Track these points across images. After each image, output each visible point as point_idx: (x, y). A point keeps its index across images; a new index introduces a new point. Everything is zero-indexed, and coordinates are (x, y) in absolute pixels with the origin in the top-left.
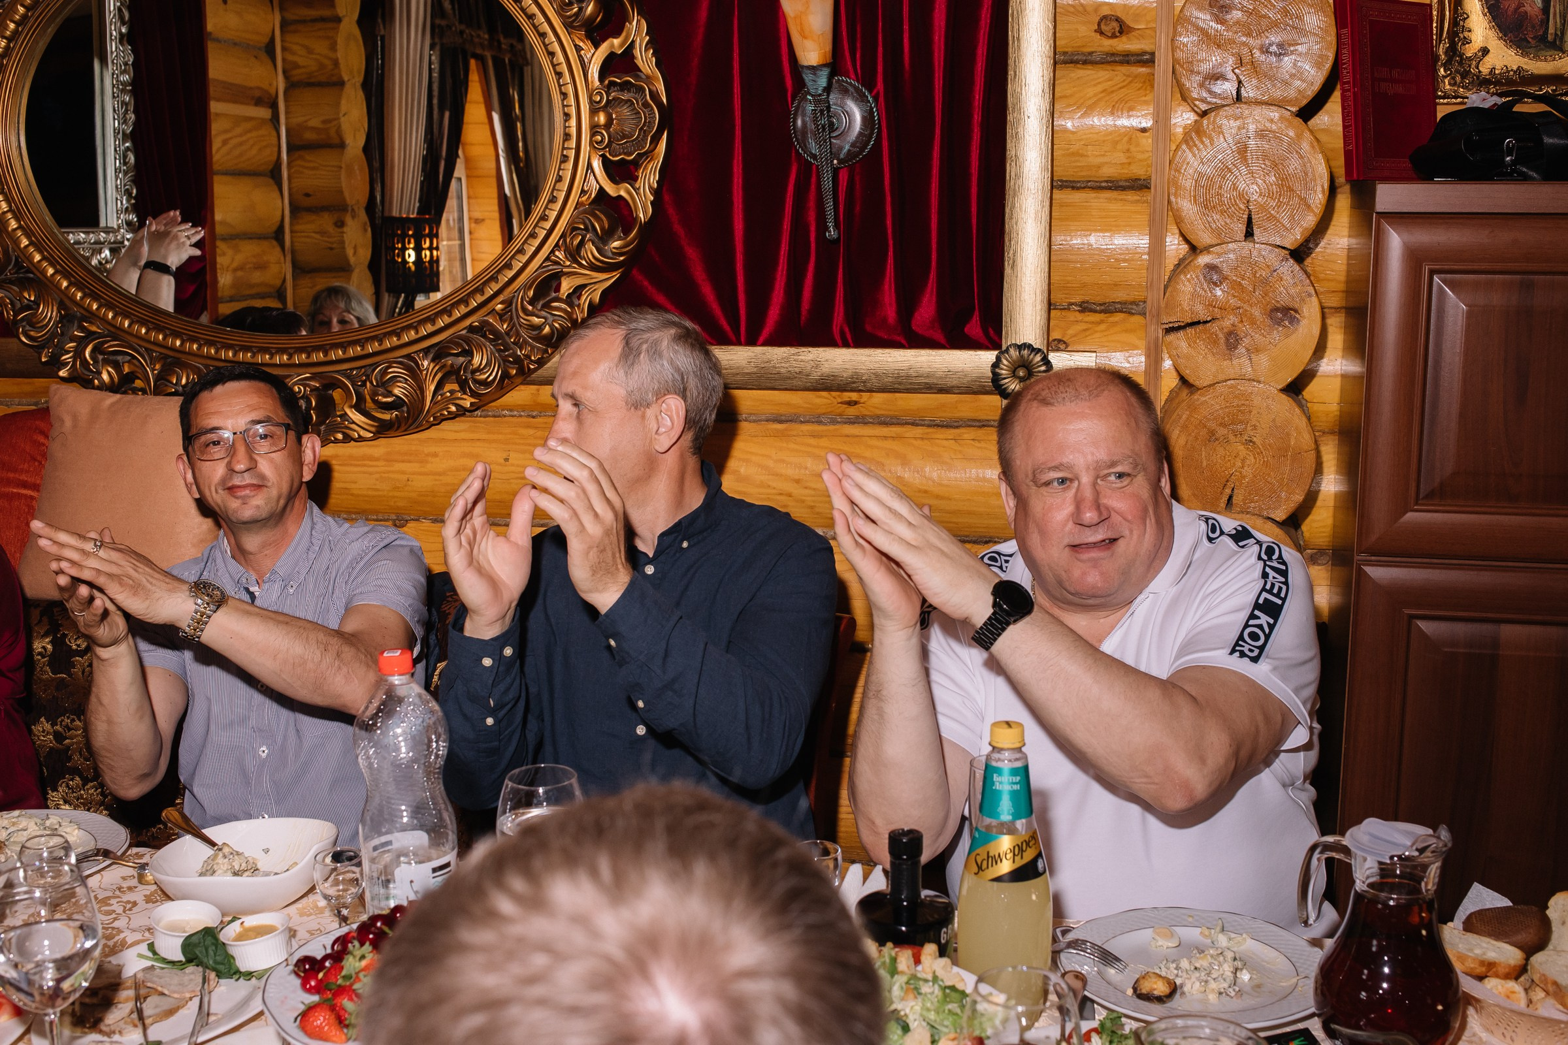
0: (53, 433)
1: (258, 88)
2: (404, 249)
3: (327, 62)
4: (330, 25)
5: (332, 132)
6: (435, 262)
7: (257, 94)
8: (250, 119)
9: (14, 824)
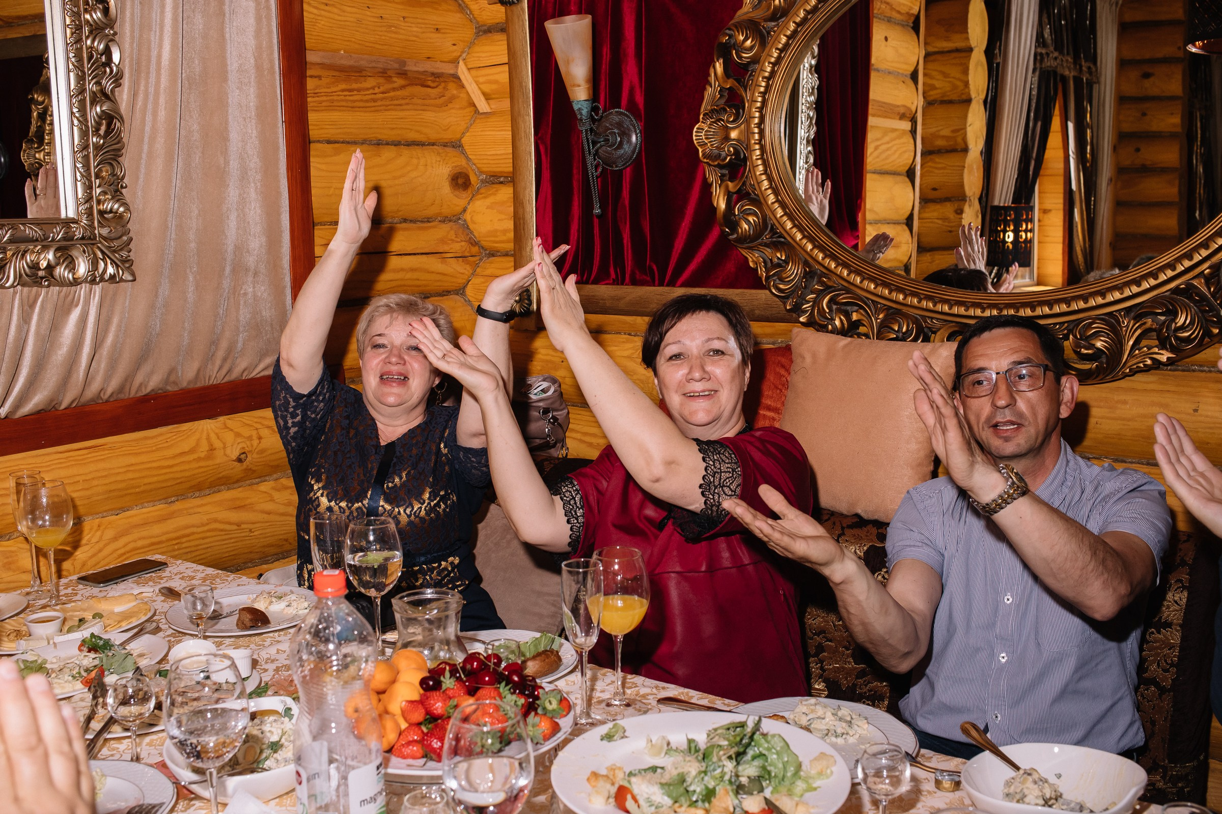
0: (794, 367)
1: (904, 106)
2: (1005, 231)
3: (959, 83)
4: (963, 54)
5: (959, 140)
6: (1029, 242)
7: (902, 110)
8: (894, 130)
9: (813, 711)
